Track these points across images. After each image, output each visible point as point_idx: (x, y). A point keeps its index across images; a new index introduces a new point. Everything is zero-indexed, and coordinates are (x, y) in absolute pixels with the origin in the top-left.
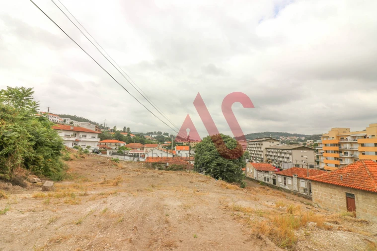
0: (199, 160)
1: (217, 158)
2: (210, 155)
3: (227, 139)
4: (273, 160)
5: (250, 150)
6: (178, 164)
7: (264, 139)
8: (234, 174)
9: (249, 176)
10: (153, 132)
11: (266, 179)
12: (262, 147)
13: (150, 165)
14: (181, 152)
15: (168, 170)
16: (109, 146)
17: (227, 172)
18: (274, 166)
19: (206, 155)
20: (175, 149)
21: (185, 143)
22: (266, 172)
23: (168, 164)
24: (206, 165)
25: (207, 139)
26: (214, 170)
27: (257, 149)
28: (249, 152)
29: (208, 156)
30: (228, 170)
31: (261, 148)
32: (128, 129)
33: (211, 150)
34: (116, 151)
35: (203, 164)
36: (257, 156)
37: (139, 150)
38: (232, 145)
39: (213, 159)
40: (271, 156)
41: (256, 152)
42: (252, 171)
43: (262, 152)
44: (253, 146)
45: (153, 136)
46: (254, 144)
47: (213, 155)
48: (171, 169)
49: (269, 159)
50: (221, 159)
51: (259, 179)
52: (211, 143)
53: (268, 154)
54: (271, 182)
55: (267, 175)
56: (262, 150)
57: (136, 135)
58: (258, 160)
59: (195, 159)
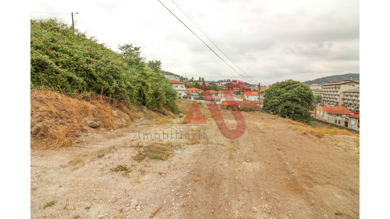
0: (267, 103)
1: (285, 101)
2: (278, 99)
3: (296, 85)
4: (351, 104)
5: (324, 94)
6: (248, 107)
7: (343, 82)
8: (302, 115)
9: (318, 118)
10: (223, 80)
11: (338, 122)
12: (339, 91)
13: (225, 107)
14: (249, 96)
15: (240, 111)
16: (191, 93)
17: (295, 113)
18: (351, 110)
19: (274, 99)
20: (245, 95)
21: (253, 89)
22: (338, 115)
23: (239, 106)
24: (275, 107)
25: (276, 85)
26: (281, 112)
27: (332, 93)
28: (323, 96)
29: (276, 100)
30: (295, 112)
31: (337, 92)
32: (203, 79)
33: (279, 95)
34: (198, 97)
35: (271, 107)
36: (331, 100)
37: (214, 95)
38: (302, 90)
39: (281, 102)
40: (349, 100)
41: (330, 96)
42: (322, 114)
43: (338, 95)
44: (328, 90)
45: (223, 83)
46: (329, 88)
47: (281, 99)
48: (243, 110)
49: (347, 103)
50: (289, 102)
51: (330, 122)
52: (279, 89)
53: (345, 97)
54: (343, 124)
55: (338, 118)
56: (338, 94)
57: (209, 83)
58: (333, 104)
59: (264, 102)
